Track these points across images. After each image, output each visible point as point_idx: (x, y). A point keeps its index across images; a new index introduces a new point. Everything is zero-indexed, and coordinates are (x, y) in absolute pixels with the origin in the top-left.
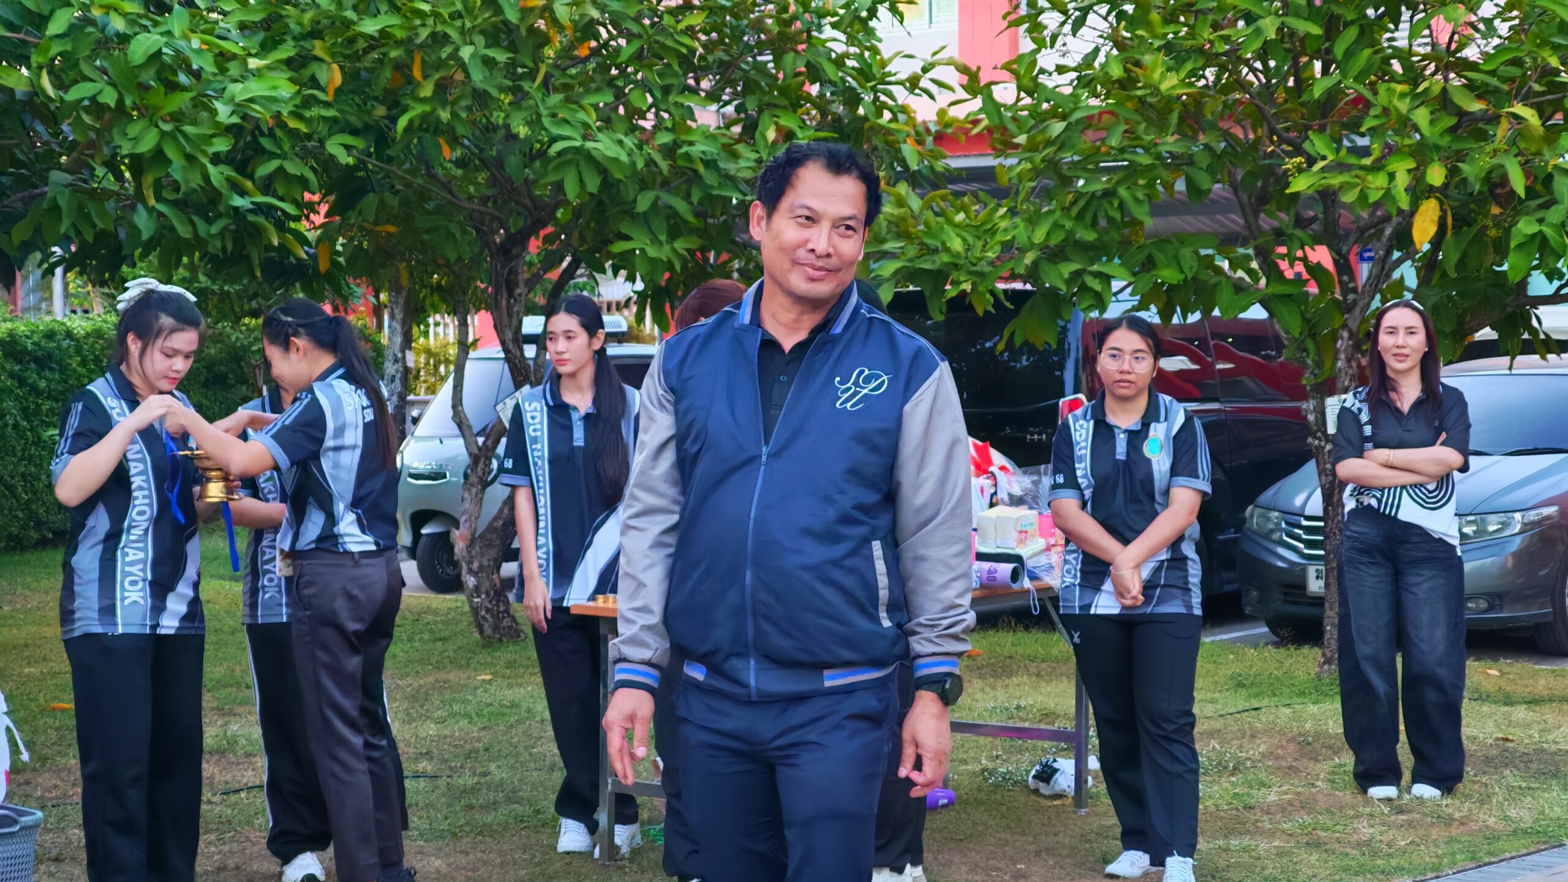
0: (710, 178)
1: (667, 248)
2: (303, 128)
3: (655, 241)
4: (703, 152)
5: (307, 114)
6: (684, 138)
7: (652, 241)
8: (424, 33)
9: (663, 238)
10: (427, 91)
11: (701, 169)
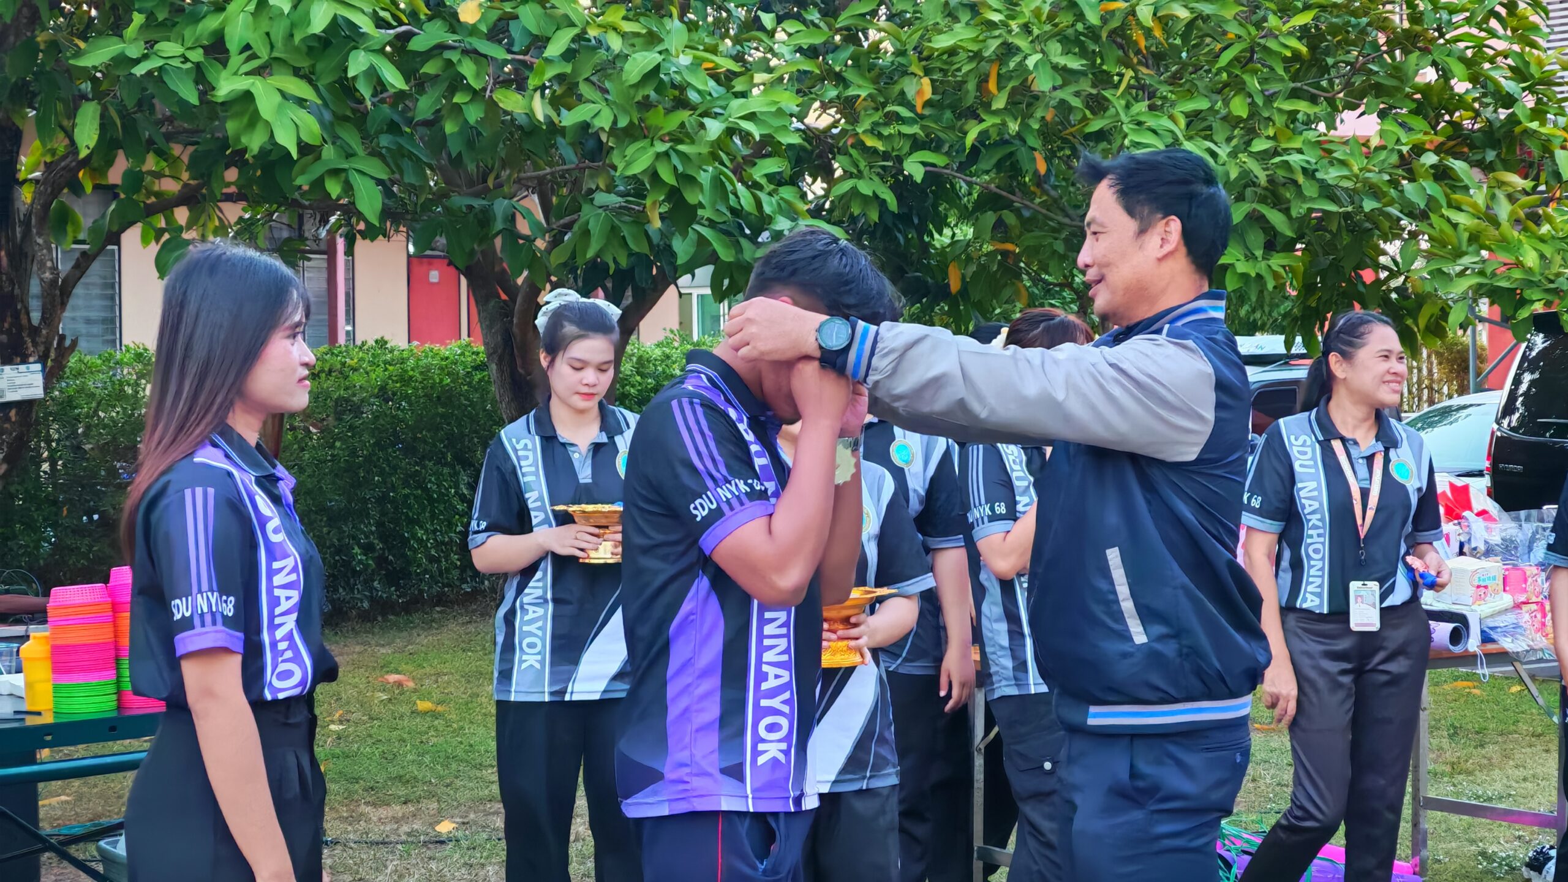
0: (1310, 189)
1: (1263, 264)
2: (880, 146)
3: (1250, 257)
4: (1308, 162)
5: (886, 132)
6: (1284, 145)
7: (1246, 256)
8: (994, 45)
9: (1259, 253)
10: (999, 103)
11: (1301, 179)
